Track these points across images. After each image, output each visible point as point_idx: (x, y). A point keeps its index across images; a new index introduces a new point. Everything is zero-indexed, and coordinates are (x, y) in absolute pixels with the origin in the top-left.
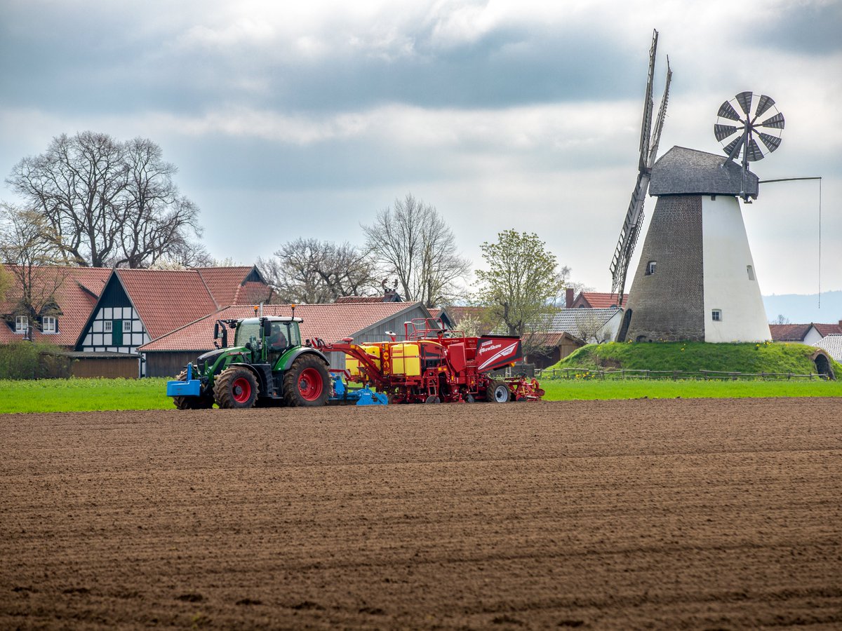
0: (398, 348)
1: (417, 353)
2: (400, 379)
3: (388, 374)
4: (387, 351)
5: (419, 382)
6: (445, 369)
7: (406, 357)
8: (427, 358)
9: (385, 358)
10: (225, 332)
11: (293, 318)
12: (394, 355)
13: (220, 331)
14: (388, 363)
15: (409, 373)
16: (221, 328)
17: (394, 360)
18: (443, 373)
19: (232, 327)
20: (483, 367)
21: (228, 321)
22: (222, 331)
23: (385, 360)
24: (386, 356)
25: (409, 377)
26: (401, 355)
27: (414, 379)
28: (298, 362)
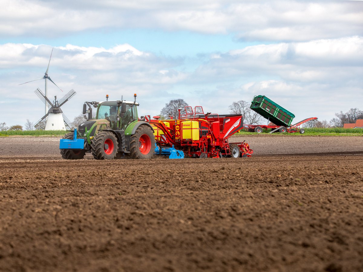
0: (186, 123)
1: (198, 127)
2: (187, 142)
3: (179, 139)
4: (178, 125)
5: (198, 144)
6: (210, 137)
7: (192, 129)
8: (203, 130)
9: (177, 129)
10: (90, 109)
11: (135, 102)
12: (184, 127)
13: (87, 109)
14: (179, 132)
15: (194, 139)
16: (88, 108)
17: (183, 130)
18: (209, 140)
19: (95, 107)
20: (227, 135)
21: (93, 103)
22: (89, 109)
23: (177, 131)
24: (178, 128)
25: (194, 141)
26: (190, 127)
27: (196, 142)
28: (140, 129)
